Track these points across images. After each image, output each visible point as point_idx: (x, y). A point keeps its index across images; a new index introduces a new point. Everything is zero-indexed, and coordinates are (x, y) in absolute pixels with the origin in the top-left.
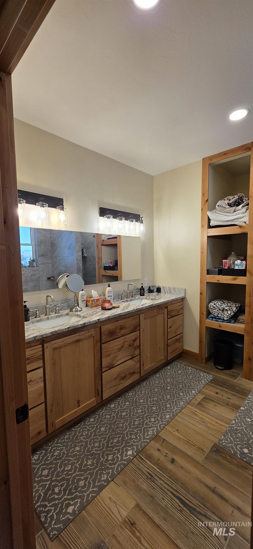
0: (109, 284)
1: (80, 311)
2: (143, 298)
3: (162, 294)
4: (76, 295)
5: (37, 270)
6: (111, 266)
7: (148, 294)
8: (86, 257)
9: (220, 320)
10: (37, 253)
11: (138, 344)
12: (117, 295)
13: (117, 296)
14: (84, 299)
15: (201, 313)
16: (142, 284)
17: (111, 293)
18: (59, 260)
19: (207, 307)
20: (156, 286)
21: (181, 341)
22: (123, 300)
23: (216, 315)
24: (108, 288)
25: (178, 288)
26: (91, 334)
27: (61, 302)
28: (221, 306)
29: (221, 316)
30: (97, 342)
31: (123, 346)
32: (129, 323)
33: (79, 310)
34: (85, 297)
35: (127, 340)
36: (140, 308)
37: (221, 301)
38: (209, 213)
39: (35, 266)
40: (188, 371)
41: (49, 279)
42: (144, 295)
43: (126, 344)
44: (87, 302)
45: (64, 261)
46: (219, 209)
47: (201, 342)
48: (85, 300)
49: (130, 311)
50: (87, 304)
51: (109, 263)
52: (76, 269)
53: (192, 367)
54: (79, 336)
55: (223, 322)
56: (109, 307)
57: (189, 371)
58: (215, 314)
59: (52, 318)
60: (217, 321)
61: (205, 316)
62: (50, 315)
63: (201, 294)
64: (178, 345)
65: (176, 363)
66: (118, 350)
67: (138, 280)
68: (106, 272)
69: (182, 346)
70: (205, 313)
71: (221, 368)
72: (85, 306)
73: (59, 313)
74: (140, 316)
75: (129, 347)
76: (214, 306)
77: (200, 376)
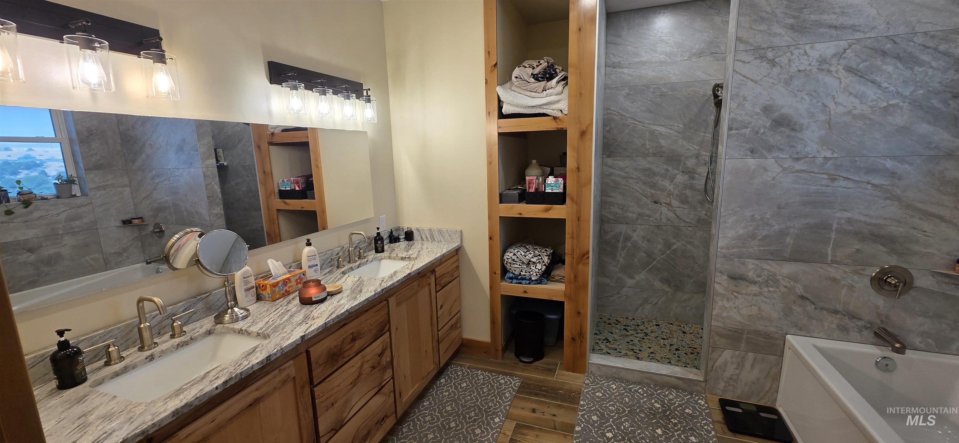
0: (308, 240)
1: (245, 317)
2: (382, 257)
3: (417, 244)
4: (228, 282)
5: (86, 205)
6: (297, 189)
7: (389, 247)
8: (227, 166)
9: (524, 282)
10: (80, 160)
11: (389, 359)
12: (328, 259)
13: (327, 263)
14: (249, 286)
15: (492, 273)
16: (378, 229)
17: (314, 259)
18: (153, 178)
19: (502, 260)
20: (403, 228)
21: (458, 326)
22: (343, 269)
23: (516, 273)
24: (307, 249)
25: (447, 230)
26: (287, 375)
27: (186, 303)
28: (525, 256)
29: (526, 274)
30: (303, 387)
31: (360, 375)
32: (369, 324)
33: (241, 316)
34: (252, 279)
35: (367, 358)
36: (388, 287)
37: (522, 247)
38: (499, 90)
39: (79, 194)
40: (478, 379)
41: (127, 222)
42: (383, 251)
43: (367, 366)
44: (259, 289)
45: (169, 180)
46: (518, 83)
47: (493, 322)
48: (253, 287)
49: (370, 297)
50: (260, 294)
51: (292, 183)
52: (206, 198)
53: (482, 370)
54: (257, 390)
55: (529, 284)
56: (318, 297)
57: (480, 378)
58: (515, 271)
59: (163, 353)
60: (519, 283)
61: (499, 276)
62: (155, 347)
63: (490, 238)
64: (454, 334)
65: (453, 368)
66: (350, 387)
67: (367, 221)
68: (286, 203)
69: (461, 333)
70: (499, 272)
71: (527, 360)
72: (256, 299)
73: (184, 335)
74: (388, 301)
75: (371, 371)
76: (514, 257)
77: (501, 384)
